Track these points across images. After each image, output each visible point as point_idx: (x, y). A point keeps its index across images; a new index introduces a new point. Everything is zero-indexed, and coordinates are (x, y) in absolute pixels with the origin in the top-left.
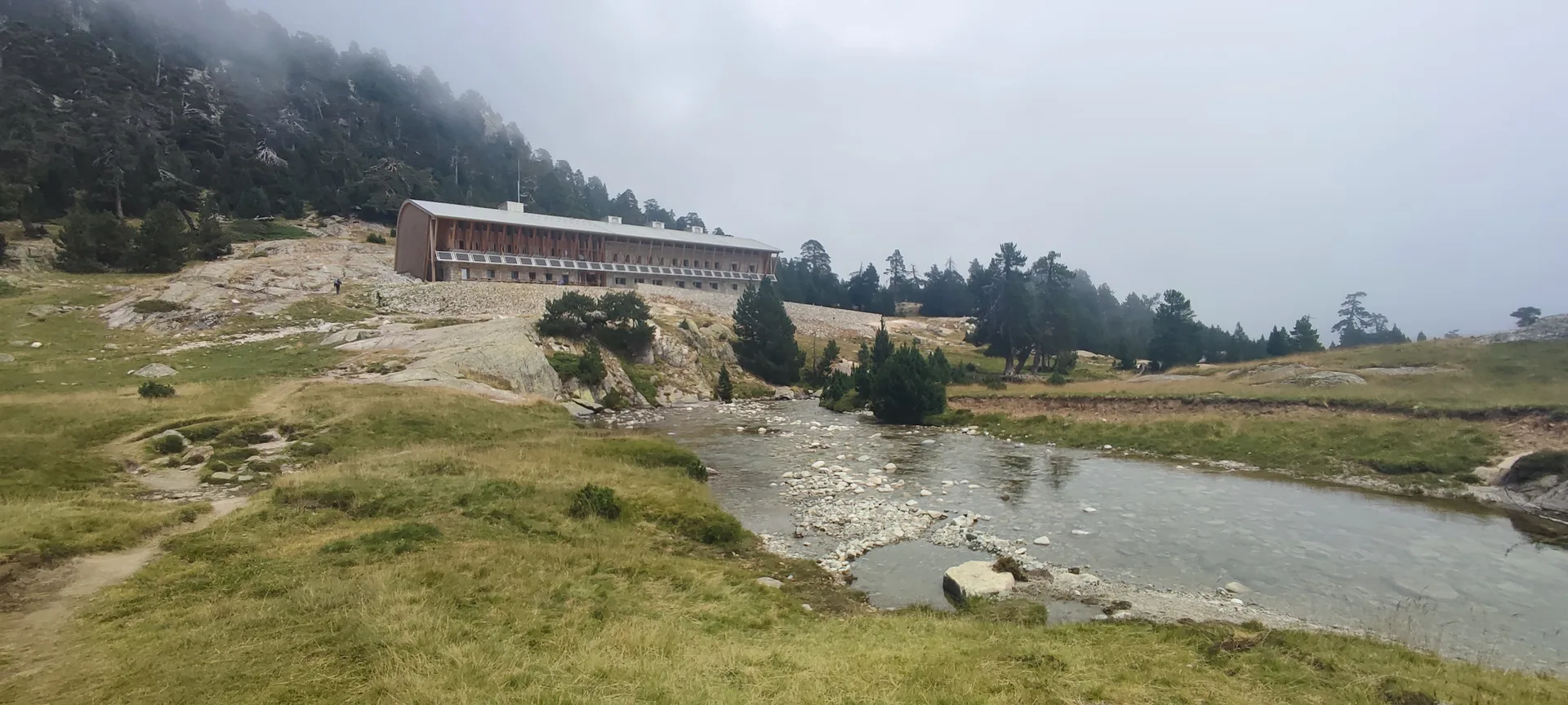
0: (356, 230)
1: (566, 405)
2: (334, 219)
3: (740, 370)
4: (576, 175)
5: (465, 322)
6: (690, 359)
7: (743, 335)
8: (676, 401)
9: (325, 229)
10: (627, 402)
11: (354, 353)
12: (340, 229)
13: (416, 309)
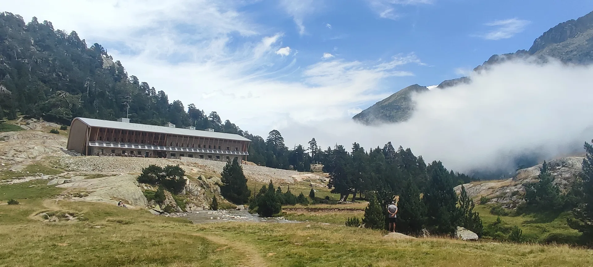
0: (44, 126)
1: (150, 210)
2: (32, 120)
3: (222, 197)
4: (151, 90)
5: (106, 176)
6: (201, 193)
7: (225, 183)
8: (194, 210)
9: (28, 125)
10: (173, 210)
11: (65, 189)
12: (36, 126)
13: (82, 169)
